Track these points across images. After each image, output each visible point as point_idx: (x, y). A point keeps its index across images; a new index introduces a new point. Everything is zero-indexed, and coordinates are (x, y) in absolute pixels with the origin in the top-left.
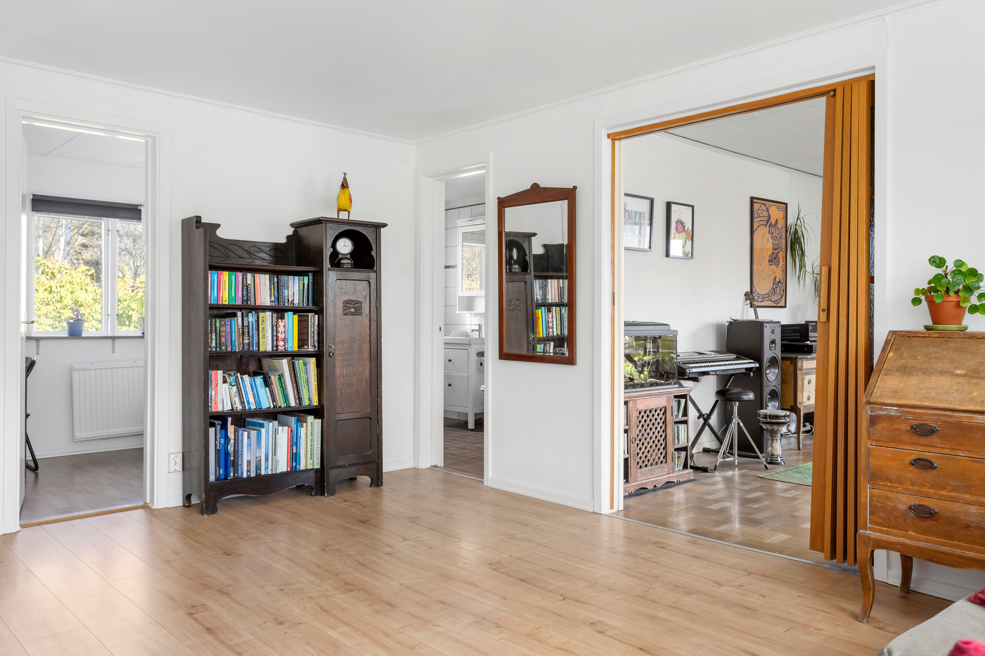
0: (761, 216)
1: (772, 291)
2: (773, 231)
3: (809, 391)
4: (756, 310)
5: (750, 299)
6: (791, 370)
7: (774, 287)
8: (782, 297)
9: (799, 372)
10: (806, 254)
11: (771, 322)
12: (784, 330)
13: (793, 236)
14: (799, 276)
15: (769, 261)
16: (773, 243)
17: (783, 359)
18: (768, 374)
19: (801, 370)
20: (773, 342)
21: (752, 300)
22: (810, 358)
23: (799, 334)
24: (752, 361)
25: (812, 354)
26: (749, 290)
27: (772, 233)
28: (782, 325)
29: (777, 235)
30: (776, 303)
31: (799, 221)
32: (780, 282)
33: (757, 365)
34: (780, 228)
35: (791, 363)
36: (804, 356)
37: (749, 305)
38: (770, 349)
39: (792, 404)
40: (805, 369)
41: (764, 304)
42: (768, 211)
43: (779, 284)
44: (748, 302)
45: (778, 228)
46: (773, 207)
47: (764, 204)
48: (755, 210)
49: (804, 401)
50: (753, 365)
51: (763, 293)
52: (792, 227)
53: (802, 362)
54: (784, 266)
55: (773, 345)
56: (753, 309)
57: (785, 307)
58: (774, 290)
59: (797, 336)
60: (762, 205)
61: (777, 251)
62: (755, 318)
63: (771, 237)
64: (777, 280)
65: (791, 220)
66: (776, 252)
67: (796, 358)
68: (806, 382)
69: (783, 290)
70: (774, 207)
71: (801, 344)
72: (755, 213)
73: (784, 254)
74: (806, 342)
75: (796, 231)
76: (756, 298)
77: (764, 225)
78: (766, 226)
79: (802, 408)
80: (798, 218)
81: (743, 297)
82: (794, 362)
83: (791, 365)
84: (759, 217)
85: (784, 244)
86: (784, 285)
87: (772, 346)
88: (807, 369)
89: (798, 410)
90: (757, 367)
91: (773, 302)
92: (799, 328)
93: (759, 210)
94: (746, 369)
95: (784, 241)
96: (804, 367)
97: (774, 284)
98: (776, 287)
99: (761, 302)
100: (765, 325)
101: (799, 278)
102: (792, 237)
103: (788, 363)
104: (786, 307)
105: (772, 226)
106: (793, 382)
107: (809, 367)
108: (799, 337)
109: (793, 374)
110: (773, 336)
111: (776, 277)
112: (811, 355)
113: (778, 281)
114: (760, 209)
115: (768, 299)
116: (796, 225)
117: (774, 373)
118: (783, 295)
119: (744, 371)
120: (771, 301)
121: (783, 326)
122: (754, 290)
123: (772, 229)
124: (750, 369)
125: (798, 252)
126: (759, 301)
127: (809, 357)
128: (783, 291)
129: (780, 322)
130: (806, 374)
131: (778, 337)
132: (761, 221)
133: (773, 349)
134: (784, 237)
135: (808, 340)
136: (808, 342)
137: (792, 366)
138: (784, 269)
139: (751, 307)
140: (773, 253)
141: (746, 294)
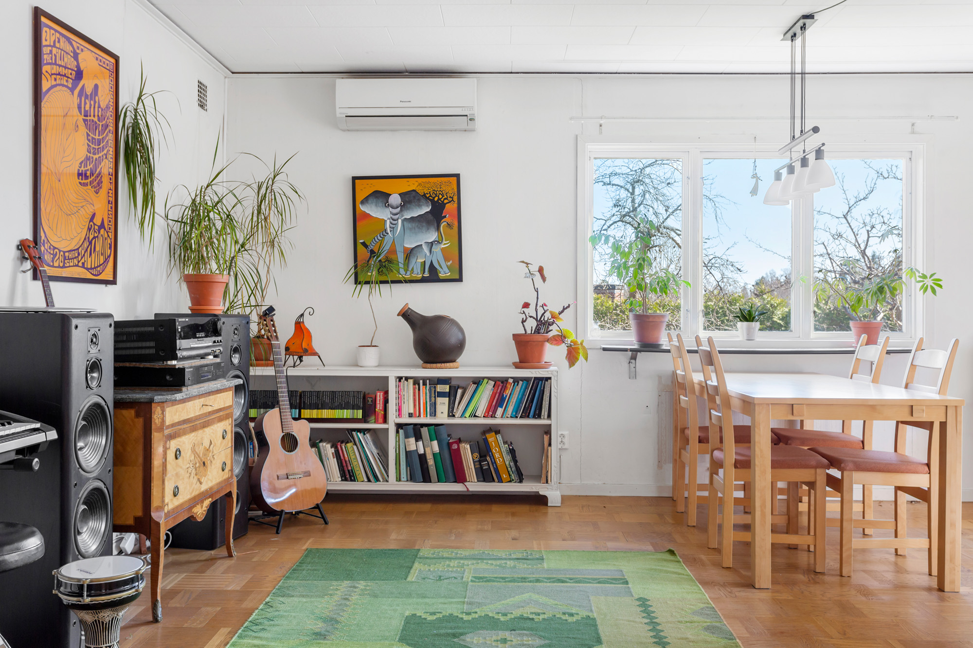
0: (59, 62)
1: (86, 244)
2: (87, 108)
3: (177, 475)
4: (48, 286)
5: (31, 258)
6: (138, 431)
7: (91, 237)
8: (106, 261)
9: (156, 436)
10: (157, 174)
11: (88, 315)
12: (122, 334)
13: (130, 131)
14: (143, 218)
15: (79, 174)
16: (88, 135)
17: (119, 404)
18: (81, 449)
19: (161, 429)
20: (94, 366)
21: (37, 261)
22: (180, 400)
23: (152, 344)
24: (38, 425)
25: (184, 389)
26: (28, 235)
27: (86, 112)
28: (116, 323)
29: (96, 119)
30: (94, 272)
31: (141, 104)
32: (102, 226)
33: (53, 435)
34: (103, 105)
35: (138, 415)
36: (169, 397)
37: (30, 274)
38: (88, 386)
39: (139, 513)
40: (168, 427)
41: (65, 273)
42: (76, 56)
43: (102, 230)
44: (28, 265)
45: (99, 107)
46: (86, 52)
47: (68, 39)
48: (44, 43)
49: (166, 501)
50: (39, 438)
51: (64, 245)
52: (128, 113)
53: (163, 411)
54: (112, 192)
55: (95, 375)
56: (39, 283)
57: (113, 282)
58: (90, 243)
59: (149, 347)
60: (62, 40)
61: (97, 156)
62: (45, 305)
63: (85, 121)
64: (98, 221)
65: (127, 99)
66: (95, 157)
67: (150, 402)
68: (171, 455)
69: (110, 245)
70: (89, 52)
71: (158, 365)
72: (46, 50)
73: (112, 165)
74: (169, 363)
75: (135, 125)
76: (47, 257)
77: (67, 87)
78: (72, 90)
79: (162, 522)
80: (139, 98)
81: (14, 253)
82: (144, 410)
83: (136, 420)
84: (55, 64)
85: (112, 143)
86: (112, 235)
87: (92, 377)
88: (173, 425)
89: (153, 525)
90: (52, 442)
91: (87, 269)
92: (152, 329)
93: (54, 46)
94: (19, 451)
95: (111, 137)
96: (168, 422)
97: (89, 229)
98: (94, 238)
99: (59, 267)
100: (74, 322)
101: (142, 223)
102: (128, 135)
103: (129, 414)
104: (115, 284)
105: (86, 97)
106: (141, 460)
107: (177, 421)
108: (153, 351)
109: (142, 441)
110: (94, 350)
111: (94, 215)
112: (180, 391)
113: (99, 224)
114: (57, 45)
115: (76, 261)
116: (136, 110)
117: (95, 447)
118: (109, 257)
119: (13, 457)
120: (83, 266)
121: (118, 325)
122: (43, 237)
123: (85, 103)
124: (32, 449)
125: (140, 169)
126: (56, 264)
127: (178, 396)
128: (110, 248)
129: (109, 316)
130: (171, 437)
131: (106, 352)
132: (59, 74)
133: (94, 384)
134: (111, 127)
135: (175, 358)
136: (174, 362)
137: (140, 421)
138: (112, 199)
139: (35, 278)
140: (88, 159)
141: (22, 246)
